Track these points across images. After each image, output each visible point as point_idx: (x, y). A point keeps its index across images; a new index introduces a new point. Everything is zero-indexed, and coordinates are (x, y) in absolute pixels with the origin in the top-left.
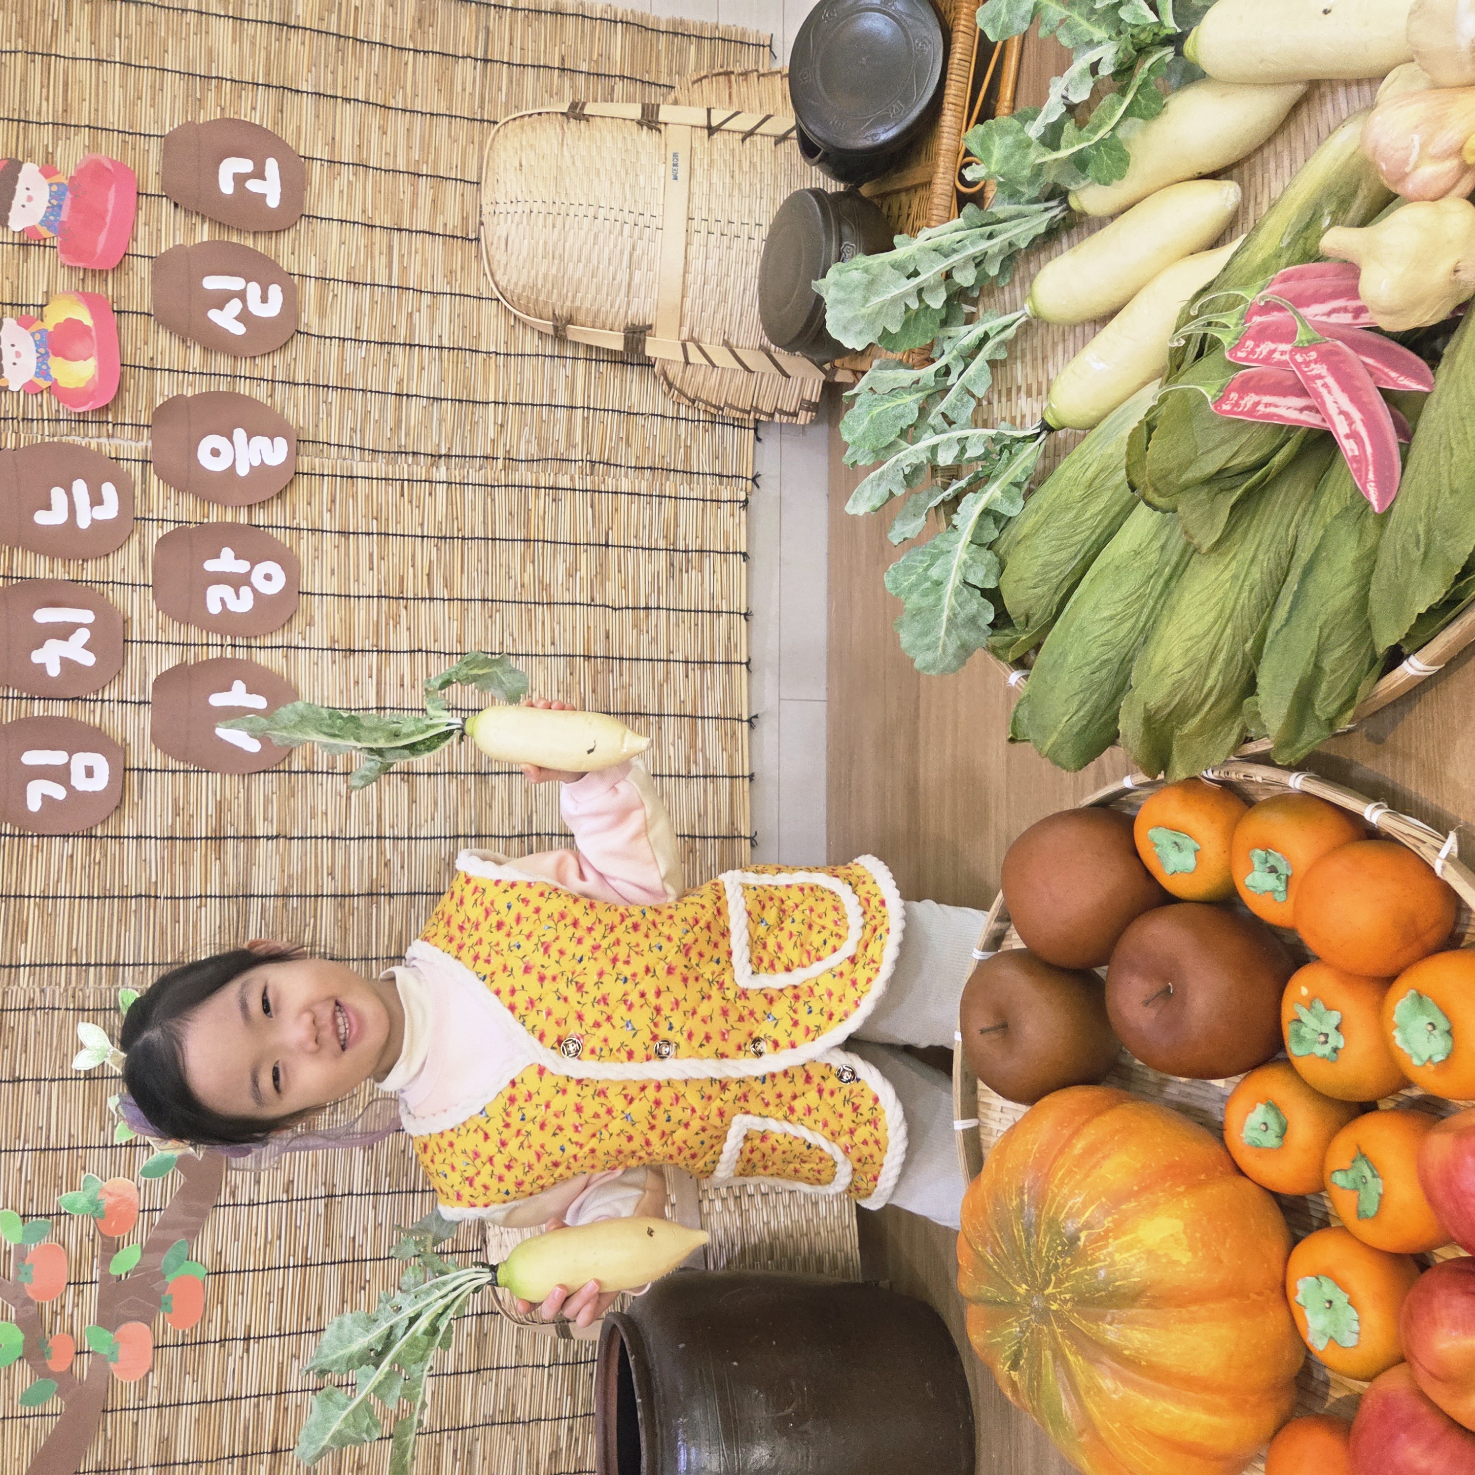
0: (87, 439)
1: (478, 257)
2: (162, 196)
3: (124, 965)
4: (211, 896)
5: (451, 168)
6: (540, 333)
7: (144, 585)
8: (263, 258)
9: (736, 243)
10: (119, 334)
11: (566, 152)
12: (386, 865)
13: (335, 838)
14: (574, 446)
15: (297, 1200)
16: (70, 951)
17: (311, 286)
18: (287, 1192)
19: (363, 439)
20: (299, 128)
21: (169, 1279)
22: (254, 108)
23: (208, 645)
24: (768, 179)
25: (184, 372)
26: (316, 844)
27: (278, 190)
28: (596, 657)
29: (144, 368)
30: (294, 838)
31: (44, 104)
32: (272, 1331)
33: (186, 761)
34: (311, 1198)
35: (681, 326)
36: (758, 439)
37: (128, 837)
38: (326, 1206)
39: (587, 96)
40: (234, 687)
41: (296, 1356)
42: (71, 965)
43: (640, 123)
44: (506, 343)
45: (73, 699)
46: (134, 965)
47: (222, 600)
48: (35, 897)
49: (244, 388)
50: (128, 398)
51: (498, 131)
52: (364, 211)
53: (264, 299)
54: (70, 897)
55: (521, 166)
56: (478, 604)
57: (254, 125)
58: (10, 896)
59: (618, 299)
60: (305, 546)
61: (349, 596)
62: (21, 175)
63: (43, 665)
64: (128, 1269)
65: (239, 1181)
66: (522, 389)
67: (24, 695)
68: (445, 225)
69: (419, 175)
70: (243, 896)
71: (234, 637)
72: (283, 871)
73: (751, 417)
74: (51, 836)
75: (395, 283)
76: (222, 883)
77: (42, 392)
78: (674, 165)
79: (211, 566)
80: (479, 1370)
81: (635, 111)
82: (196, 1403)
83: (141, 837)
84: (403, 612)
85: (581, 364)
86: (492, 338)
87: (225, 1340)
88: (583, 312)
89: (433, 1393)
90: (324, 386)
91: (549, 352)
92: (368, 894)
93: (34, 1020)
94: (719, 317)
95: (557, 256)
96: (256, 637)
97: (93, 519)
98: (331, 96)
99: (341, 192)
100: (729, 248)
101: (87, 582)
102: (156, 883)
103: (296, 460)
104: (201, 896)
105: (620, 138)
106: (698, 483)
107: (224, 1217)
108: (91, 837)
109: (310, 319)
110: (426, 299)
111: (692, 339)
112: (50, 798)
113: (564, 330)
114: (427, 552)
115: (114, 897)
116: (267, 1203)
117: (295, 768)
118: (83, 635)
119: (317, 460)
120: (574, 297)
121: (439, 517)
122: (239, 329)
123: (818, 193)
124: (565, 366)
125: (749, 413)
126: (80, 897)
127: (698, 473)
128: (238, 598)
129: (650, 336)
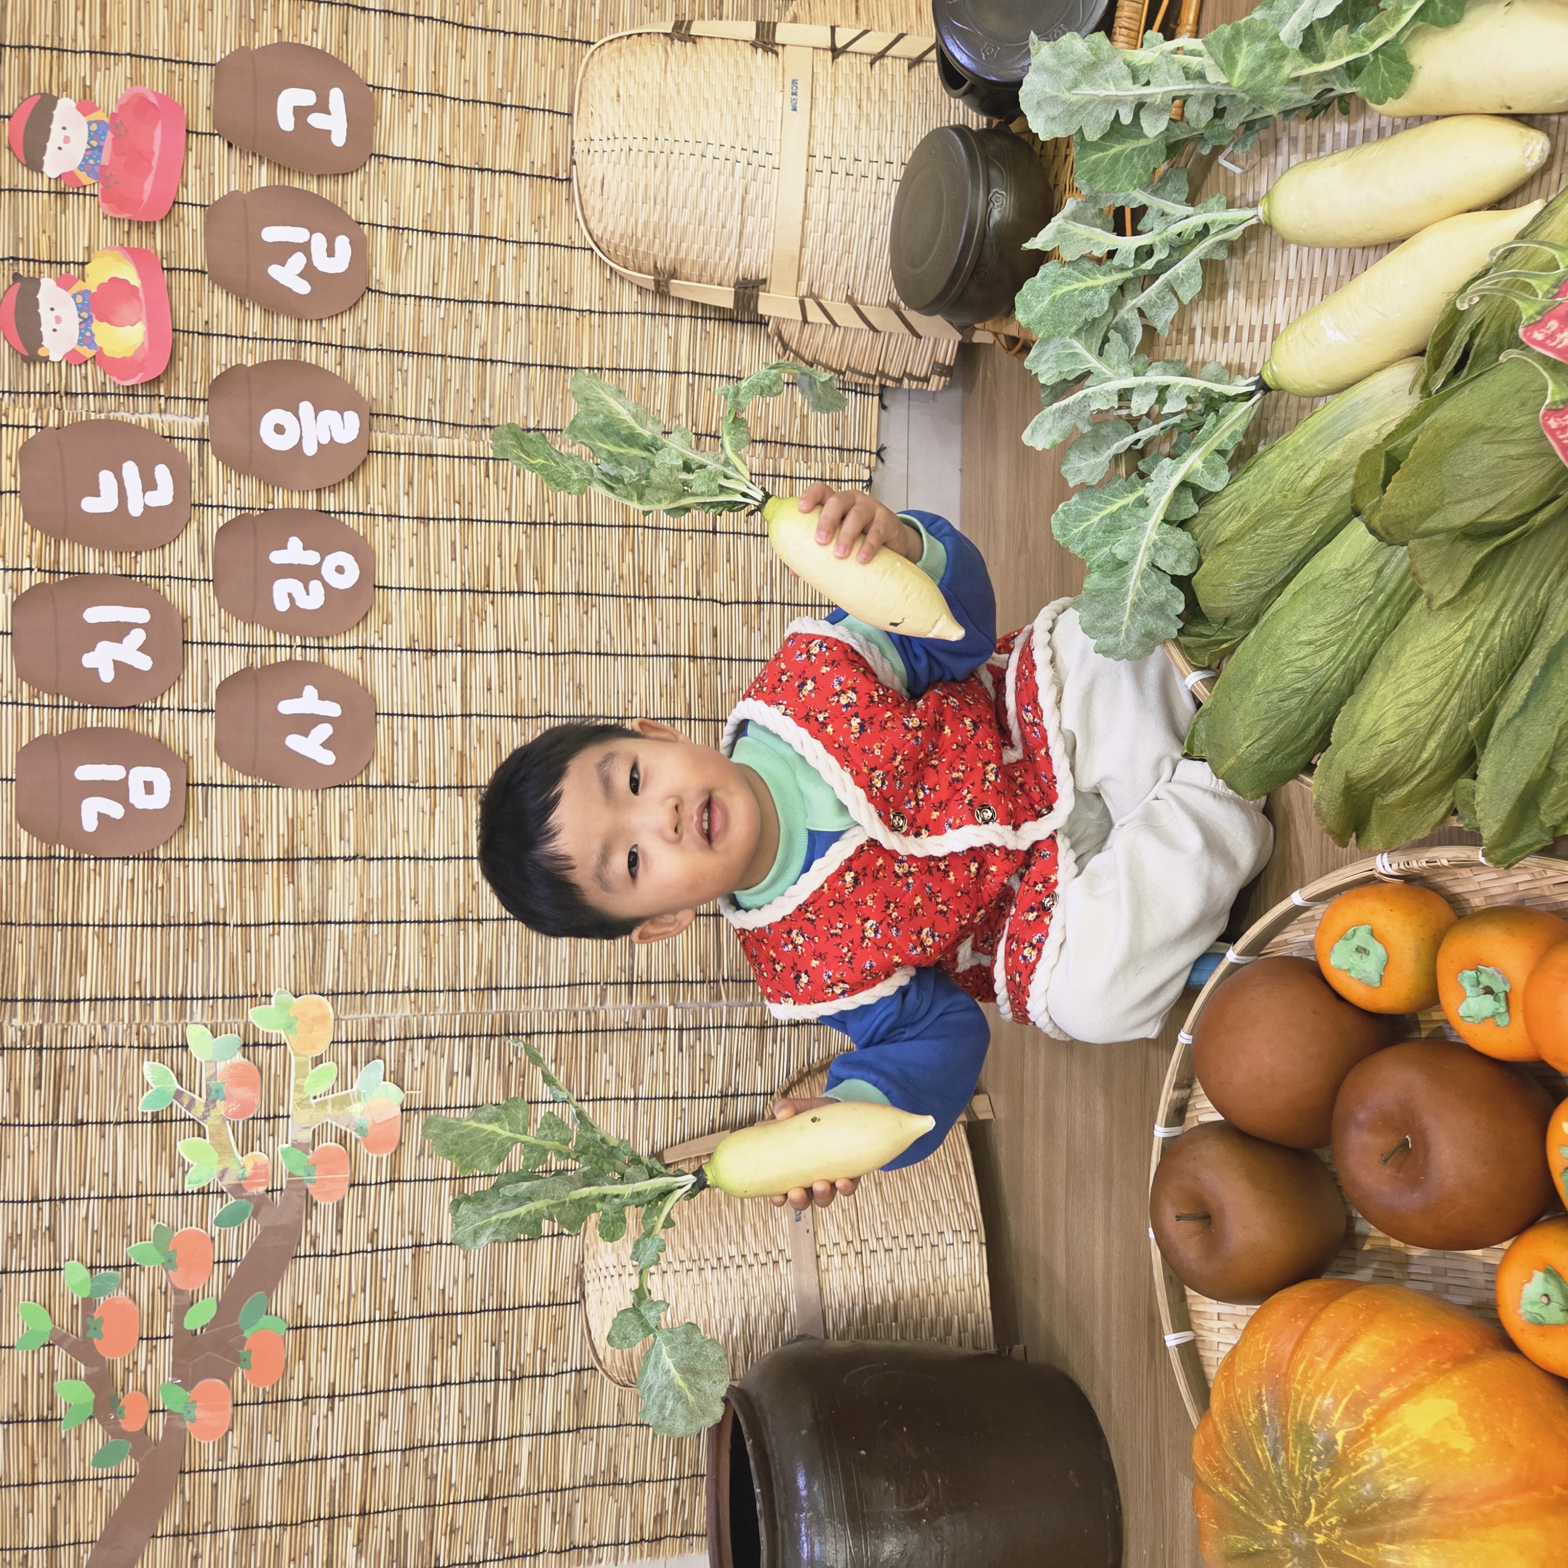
0: (137, 415)
1: (570, 199)
2: (214, 135)
3: (192, 999)
4: (284, 923)
5: (539, 97)
6: (640, 289)
7: (204, 580)
8: (329, 206)
9: (865, 185)
10: (170, 295)
11: (669, 80)
12: (474, 888)
13: (418, 858)
14: (678, 417)
15: (382, 1250)
16: (133, 984)
17: (382, 238)
18: (372, 1242)
19: (443, 411)
20: (366, 54)
21: (247, 1334)
22: (315, 30)
23: (275, 646)
24: (900, 109)
25: (243, 337)
26: (397, 866)
27: (346, 126)
28: (702, 658)
29: (199, 334)
30: (373, 859)
31: (80, 28)
32: (358, 1388)
33: (254, 776)
34: (397, 1248)
35: (798, 280)
36: (883, 407)
37: (193, 859)
38: (414, 1256)
39: (692, 11)
40: (305, 693)
41: (384, 1415)
42: (135, 999)
43: (754, 45)
44: (601, 299)
45: (129, 708)
46: (203, 998)
47: (290, 595)
48: (94, 925)
49: (310, 355)
50: (181, 367)
51: (592, 55)
52: (441, 149)
53: (331, 252)
54: (132, 925)
55: (618, 96)
56: (572, 598)
57: (316, 49)
58: (66, 925)
59: (728, 250)
60: (380, 533)
61: (430, 590)
62: (56, 113)
63: (95, 671)
64: (204, 1323)
65: (320, 1230)
66: (619, 352)
67: (76, 704)
68: (533, 163)
69: (502, 106)
70: (319, 923)
71: (303, 638)
72: (362, 895)
73: (877, 383)
74: (110, 859)
75: (476, 232)
76: (296, 908)
77: (86, 362)
78: (794, 94)
79: (277, 557)
80: (578, 1429)
81: (748, 30)
82: (279, 1464)
83: (207, 859)
84: (490, 608)
85: (686, 322)
86: (586, 293)
87: (308, 1397)
88: (689, 264)
89: (530, 1454)
90: (398, 352)
91: (649, 309)
92: (455, 920)
93: (97, 1059)
94: (842, 269)
95: (659, 201)
96: (328, 638)
97: (145, 506)
98: (402, 14)
99: (415, 126)
100: (855, 190)
101: (141, 576)
102: (225, 909)
103: (369, 436)
104: (273, 923)
105: (732, 61)
106: (816, 460)
107: (304, 1267)
108: (153, 859)
109: (382, 275)
110: (512, 249)
111: (811, 295)
112: (108, 816)
113: (667, 286)
114: (515, 539)
115: (179, 925)
116: (351, 1253)
117: (373, 781)
118: (138, 637)
119: (392, 437)
120: (678, 247)
121: (528, 500)
122: (303, 288)
123: (962, 130)
124: (667, 325)
125: (874, 378)
126: (143, 925)
127: (816, 447)
128: (308, 594)
129: (764, 291)
